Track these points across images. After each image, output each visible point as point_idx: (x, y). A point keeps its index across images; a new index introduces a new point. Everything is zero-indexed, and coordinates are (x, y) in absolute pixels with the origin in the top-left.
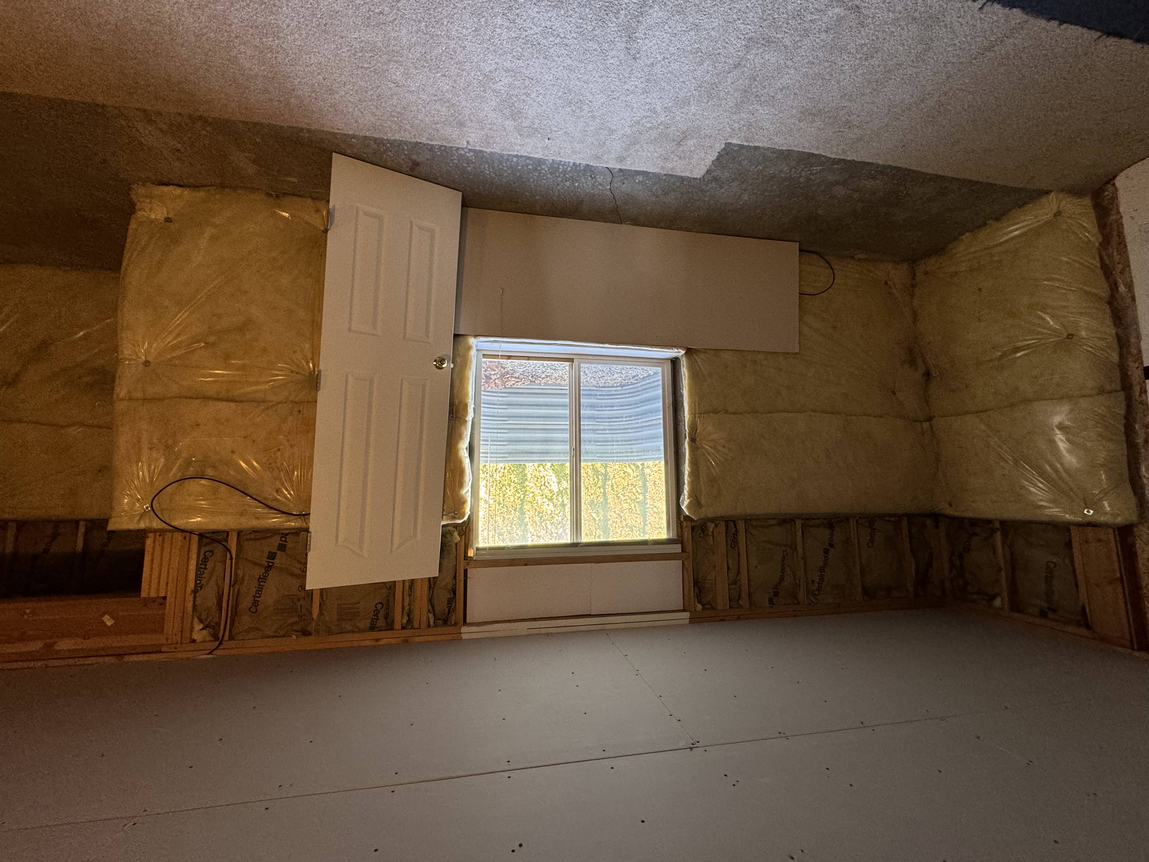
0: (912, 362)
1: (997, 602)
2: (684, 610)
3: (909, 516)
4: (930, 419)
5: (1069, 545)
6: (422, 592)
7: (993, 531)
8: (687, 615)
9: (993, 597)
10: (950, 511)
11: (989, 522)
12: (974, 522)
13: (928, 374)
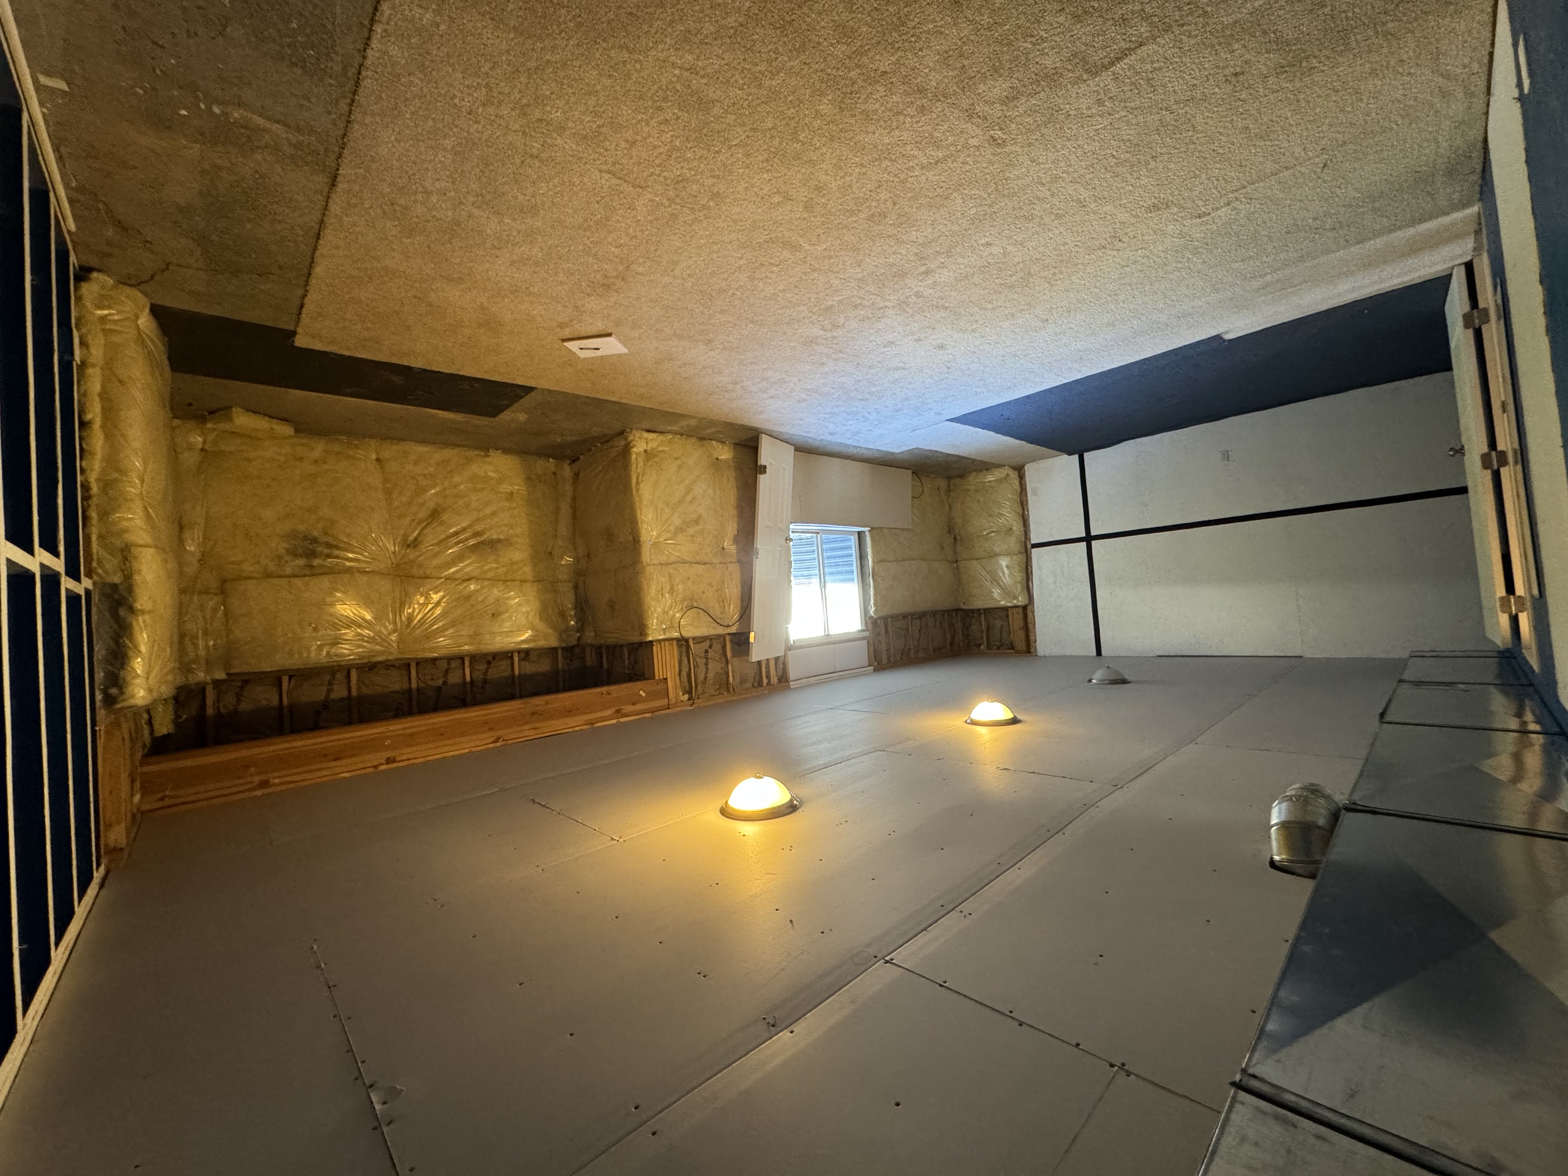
0: (949, 532)
1: (982, 647)
2: (870, 666)
3: (948, 611)
4: (957, 561)
5: (1008, 616)
6: (772, 664)
7: (980, 614)
8: (872, 668)
9: (980, 645)
10: (964, 607)
11: (979, 610)
12: (973, 611)
13: (955, 538)
